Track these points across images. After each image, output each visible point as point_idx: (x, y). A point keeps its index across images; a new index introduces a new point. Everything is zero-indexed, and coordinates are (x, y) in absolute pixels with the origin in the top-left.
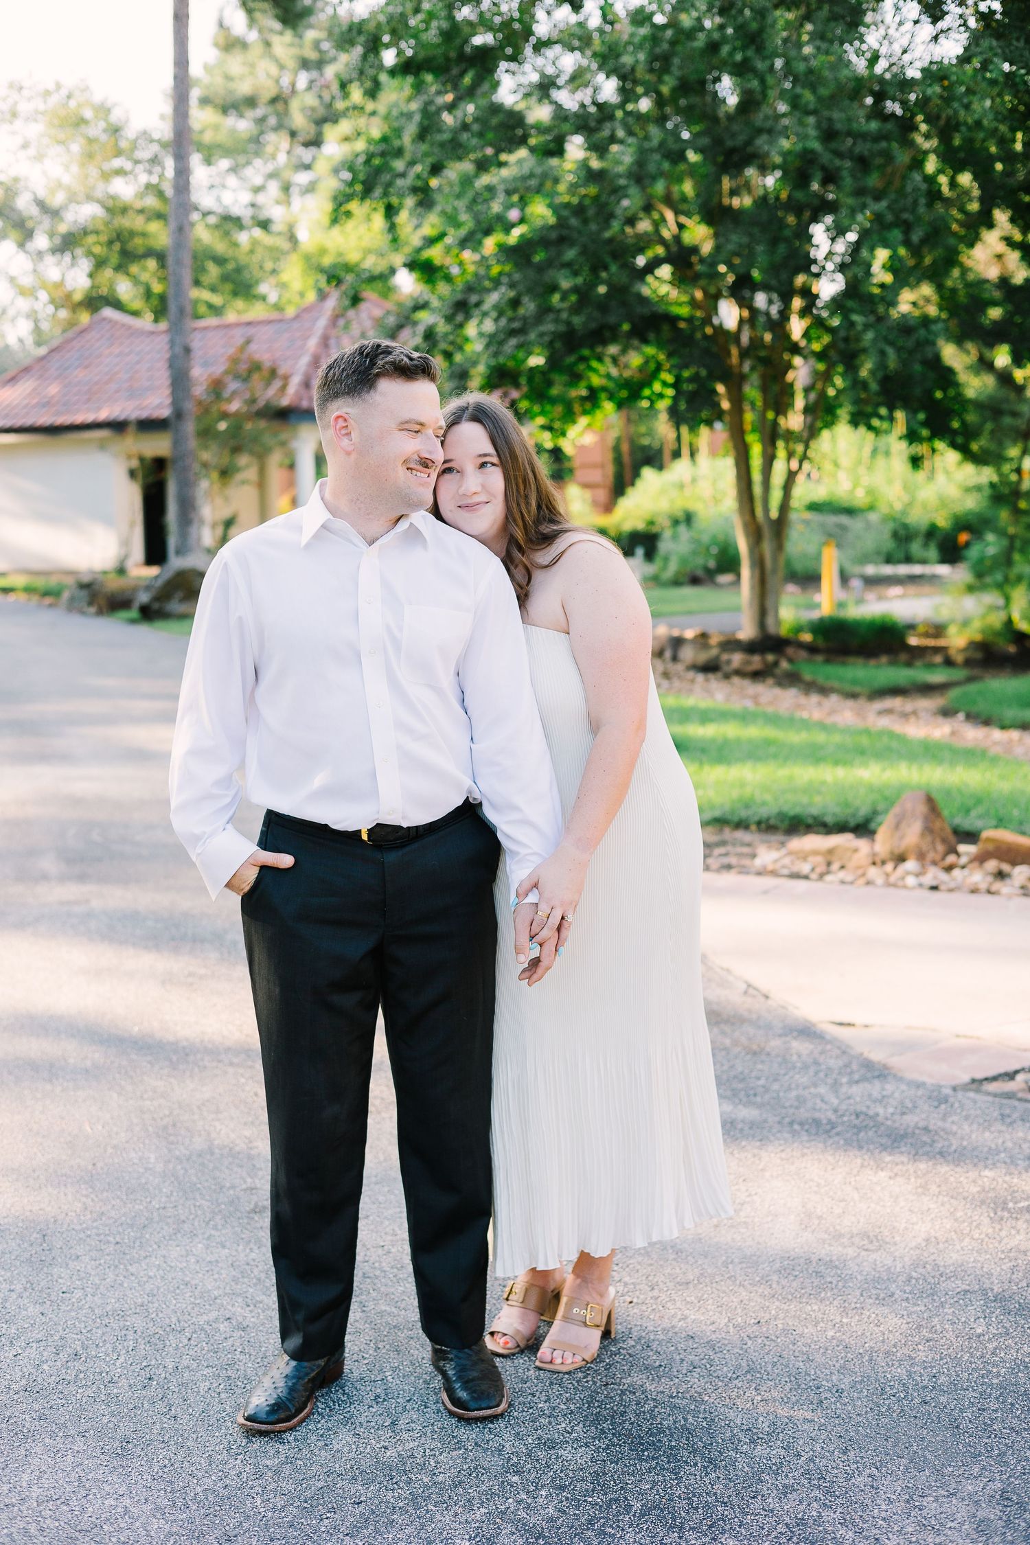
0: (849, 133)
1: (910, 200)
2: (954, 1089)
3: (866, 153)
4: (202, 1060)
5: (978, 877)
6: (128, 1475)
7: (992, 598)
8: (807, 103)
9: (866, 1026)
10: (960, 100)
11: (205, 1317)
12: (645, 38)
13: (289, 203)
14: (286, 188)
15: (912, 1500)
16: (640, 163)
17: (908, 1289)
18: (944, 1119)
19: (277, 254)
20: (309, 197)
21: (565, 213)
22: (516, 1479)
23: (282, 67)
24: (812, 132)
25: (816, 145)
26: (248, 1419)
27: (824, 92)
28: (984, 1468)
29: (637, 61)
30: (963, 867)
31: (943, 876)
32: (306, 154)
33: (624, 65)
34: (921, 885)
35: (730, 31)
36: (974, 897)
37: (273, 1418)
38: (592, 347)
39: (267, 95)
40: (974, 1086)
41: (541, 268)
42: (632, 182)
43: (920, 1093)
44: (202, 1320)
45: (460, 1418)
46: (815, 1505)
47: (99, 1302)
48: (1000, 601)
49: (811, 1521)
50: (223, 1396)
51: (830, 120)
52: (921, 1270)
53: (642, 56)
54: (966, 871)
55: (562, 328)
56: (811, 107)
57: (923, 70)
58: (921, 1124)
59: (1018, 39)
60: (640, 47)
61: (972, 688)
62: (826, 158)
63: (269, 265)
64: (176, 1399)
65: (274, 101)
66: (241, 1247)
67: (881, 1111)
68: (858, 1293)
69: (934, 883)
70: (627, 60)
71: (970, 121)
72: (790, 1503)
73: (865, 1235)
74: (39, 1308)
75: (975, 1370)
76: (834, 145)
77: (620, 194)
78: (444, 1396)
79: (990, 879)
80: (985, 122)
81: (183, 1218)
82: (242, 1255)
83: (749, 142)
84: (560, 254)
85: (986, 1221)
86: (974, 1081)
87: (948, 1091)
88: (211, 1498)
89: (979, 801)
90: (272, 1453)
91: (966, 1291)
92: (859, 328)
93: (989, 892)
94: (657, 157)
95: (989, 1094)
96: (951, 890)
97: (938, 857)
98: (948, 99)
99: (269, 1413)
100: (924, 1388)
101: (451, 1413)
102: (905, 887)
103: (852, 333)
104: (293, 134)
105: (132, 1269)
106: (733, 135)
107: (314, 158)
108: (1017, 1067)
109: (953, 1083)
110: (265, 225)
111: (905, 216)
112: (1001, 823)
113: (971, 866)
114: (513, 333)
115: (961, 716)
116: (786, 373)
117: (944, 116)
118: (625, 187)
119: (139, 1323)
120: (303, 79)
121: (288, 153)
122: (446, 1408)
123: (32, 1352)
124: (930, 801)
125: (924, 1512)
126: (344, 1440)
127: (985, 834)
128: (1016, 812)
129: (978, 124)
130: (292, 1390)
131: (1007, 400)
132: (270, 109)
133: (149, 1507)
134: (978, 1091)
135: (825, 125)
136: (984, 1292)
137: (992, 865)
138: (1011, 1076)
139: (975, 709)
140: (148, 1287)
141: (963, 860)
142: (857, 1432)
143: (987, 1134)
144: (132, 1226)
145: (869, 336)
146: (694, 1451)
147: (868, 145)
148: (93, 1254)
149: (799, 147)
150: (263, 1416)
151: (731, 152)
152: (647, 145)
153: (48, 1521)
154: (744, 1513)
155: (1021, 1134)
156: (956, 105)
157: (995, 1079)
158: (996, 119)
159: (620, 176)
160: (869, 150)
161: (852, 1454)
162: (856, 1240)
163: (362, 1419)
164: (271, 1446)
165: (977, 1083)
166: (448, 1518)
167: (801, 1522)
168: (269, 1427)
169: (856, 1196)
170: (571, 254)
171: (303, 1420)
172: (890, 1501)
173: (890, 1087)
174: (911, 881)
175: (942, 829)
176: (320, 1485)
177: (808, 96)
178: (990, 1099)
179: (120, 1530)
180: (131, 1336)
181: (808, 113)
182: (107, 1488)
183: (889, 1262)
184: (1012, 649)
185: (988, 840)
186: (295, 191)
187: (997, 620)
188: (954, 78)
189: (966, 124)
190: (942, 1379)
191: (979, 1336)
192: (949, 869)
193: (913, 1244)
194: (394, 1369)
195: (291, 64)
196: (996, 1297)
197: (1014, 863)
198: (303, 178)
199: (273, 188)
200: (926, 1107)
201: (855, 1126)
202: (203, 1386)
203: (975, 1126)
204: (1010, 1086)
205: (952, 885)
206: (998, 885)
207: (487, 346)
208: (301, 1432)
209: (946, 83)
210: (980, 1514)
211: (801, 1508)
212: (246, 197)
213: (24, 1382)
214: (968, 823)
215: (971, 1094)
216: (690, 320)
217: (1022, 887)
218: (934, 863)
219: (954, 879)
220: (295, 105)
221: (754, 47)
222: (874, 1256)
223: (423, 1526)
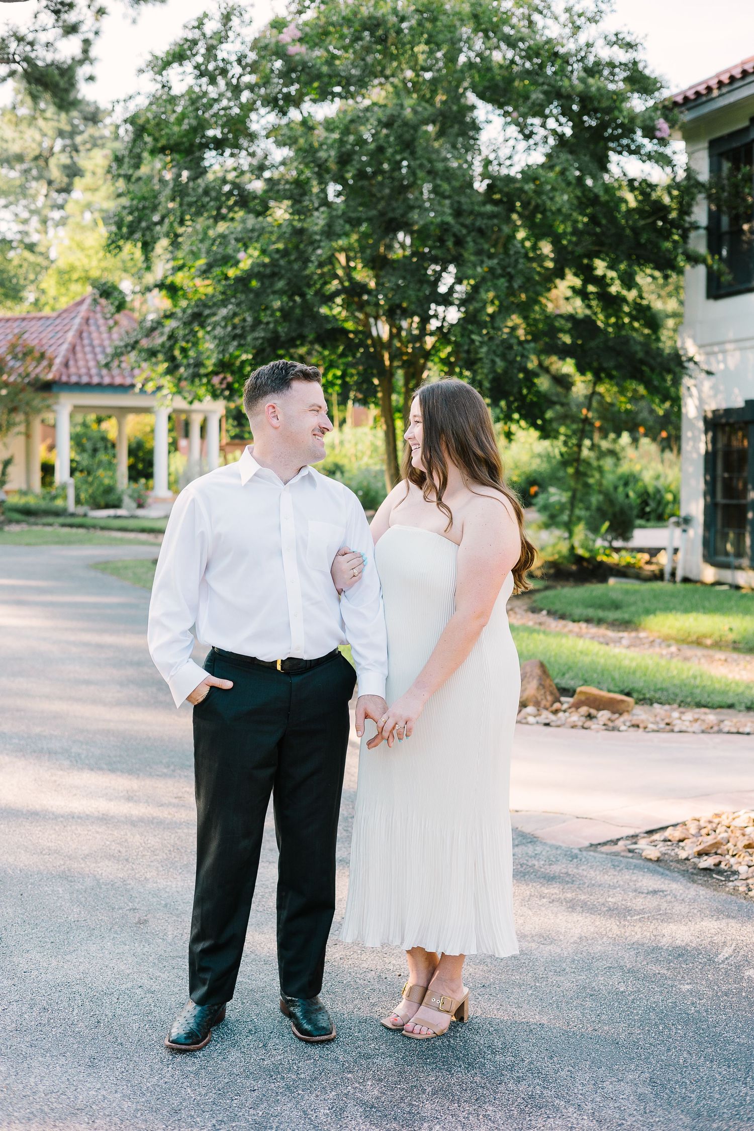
0: (471, 213)
1: (513, 259)
2: (580, 850)
3: (483, 227)
4: (76, 829)
5: (575, 717)
6: (100, 1077)
7: (558, 533)
8: (445, 191)
9: (517, 811)
10: (547, 194)
11: (124, 986)
12: (335, 140)
13: (46, 232)
14: (44, 221)
15: (597, 1084)
16: (329, 225)
17: (574, 966)
18: (577, 867)
19: (39, 269)
20: (60, 229)
21: (277, 256)
22: (350, 1075)
23: (44, 135)
24: (448, 211)
25: (450, 219)
26: (173, 1042)
27: (456, 184)
28: (637, 1065)
29: (329, 156)
30: (565, 711)
31: (552, 717)
32: (60, 198)
33: (320, 158)
34: (537, 723)
35: (392, 139)
36: (573, 730)
37: (189, 1041)
38: (287, 350)
39: (32, 154)
40: (592, 848)
41: (258, 293)
42: (324, 238)
43: (559, 852)
44: (123, 987)
45: (307, 1042)
46: (538, 1087)
47: (51, 977)
48: (566, 535)
49: (537, 1096)
50: (150, 1031)
51: (459, 202)
52: (579, 955)
53: (333, 153)
54: (567, 714)
55: (269, 335)
56: (447, 193)
57: (522, 172)
58: (564, 871)
59: (585, 155)
60: (331, 147)
61: (550, 593)
62: (457, 228)
63: (32, 276)
64: (119, 1034)
65: (36, 158)
66: (136, 945)
67: (536, 863)
68: (543, 969)
69: (547, 721)
70: (322, 154)
71: (554, 208)
72: (522, 1087)
73: (541, 936)
74: (10, 982)
75: (623, 1011)
76: (461, 220)
77: (316, 245)
78: (294, 1029)
79: (583, 719)
80: (564, 210)
81: (92, 927)
82: (139, 949)
83: (404, 215)
84: (272, 285)
85: (615, 927)
86: (591, 845)
87: (576, 851)
88: (158, 1089)
89: (570, 668)
90: (190, 1064)
91: (610, 967)
92: (477, 344)
93: (583, 728)
94: (341, 221)
95: (602, 853)
96: (558, 726)
97: (548, 704)
98: (538, 192)
99: (186, 1038)
100: (593, 1022)
101: (301, 1039)
102: (527, 723)
103: (473, 347)
104: (50, 183)
105: (68, 957)
106: (394, 210)
107: (66, 201)
108: (618, 837)
109: (580, 846)
110: (31, 247)
111: (509, 270)
112: (586, 682)
113: (570, 710)
114: (234, 337)
115: (544, 612)
116: (422, 372)
117: (533, 203)
118: (320, 241)
119: (81, 989)
120: (59, 144)
121: (46, 196)
122: (296, 1036)
123: (14, 1006)
124: (542, 666)
125: (605, 1090)
126: (234, 1055)
127: (579, 690)
128: (595, 676)
129: (559, 211)
130: (198, 1025)
131: (558, 395)
132: (32, 164)
133: (118, 1095)
134: (595, 851)
135: (456, 205)
136: (621, 968)
137: (584, 710)
138: (615, 842)
139: (553, 608)
140: (81, 968)
141: (565, 706)
142: (557, 1047)
143: (606, 877)
144: (59, 932)
145: (484, 349)
146: (458, 1059)
147: (485, 221)
148: (38, 949)
149: (439, 220)
150: (183, 1041)
151: (392, 220)
152: (334, 213)
153: (55, 1104)
154: (496, 1093)
155: (627, 877)
156: (544, 197)
157: (605, 844)
158: (571, 209)
159: (316, 233)
160: (486, 224)
161: (555, 1059)
162: (536, 938)
163: (244, 1043)
164: (189, 1060)
165: (594, 847)
166: (313, 1098)
167: (531, 1097)
168: (187, 1047)
169: (530, 913)
170: (280, 284)
171: (206, 1045)
172: (583, 1085)
173: (539, 849)
174: (531, 719)
175: (551, 686)
176: (226, 1080)
177: (445, 187)
178: (604, 856)
179: (104, 1109)
180: (77, 996)
181: (445, 197)
182: (88, 1085)
183: (559, 950)
184: (574, 568)
185: (581, 693)
186: (50, 223)
187: (564, 548)
188: (543, 179)
189: (551, 210)
190: (604, 1017)
191: (622, 992)
192: (556, 712)
193: (572, 941)
194: (257, 1015)
195: (50, 133)
196: (629, 970)
197: (599, 709)
198: (56, 215)
199: (35, 222)
200: (564, 861)
201: (521, 872)
202: (135, 1026)
203: (598, 872)
204: (615, 848)
205: (559, 723)
206: (588, 724)
207: (218, 346)
208: (206, 1051)
209: (538, 182)
210: (639, 1091)
211: (530, 1089)
212: (16, 227)
213: (14, 1025)
214: (566, 682)
215: (592, 853)
216: (356, 332)
217: (604, 725)
218: (547, 709)
219: (559, 719)
220: (53, 162)
221: (408, 151)
222: (549, 947)
223: (298, 1102)
